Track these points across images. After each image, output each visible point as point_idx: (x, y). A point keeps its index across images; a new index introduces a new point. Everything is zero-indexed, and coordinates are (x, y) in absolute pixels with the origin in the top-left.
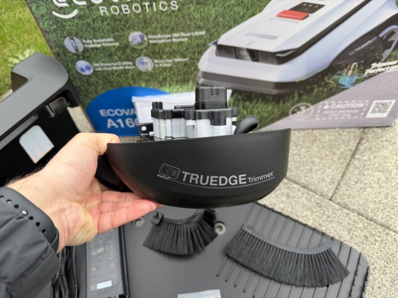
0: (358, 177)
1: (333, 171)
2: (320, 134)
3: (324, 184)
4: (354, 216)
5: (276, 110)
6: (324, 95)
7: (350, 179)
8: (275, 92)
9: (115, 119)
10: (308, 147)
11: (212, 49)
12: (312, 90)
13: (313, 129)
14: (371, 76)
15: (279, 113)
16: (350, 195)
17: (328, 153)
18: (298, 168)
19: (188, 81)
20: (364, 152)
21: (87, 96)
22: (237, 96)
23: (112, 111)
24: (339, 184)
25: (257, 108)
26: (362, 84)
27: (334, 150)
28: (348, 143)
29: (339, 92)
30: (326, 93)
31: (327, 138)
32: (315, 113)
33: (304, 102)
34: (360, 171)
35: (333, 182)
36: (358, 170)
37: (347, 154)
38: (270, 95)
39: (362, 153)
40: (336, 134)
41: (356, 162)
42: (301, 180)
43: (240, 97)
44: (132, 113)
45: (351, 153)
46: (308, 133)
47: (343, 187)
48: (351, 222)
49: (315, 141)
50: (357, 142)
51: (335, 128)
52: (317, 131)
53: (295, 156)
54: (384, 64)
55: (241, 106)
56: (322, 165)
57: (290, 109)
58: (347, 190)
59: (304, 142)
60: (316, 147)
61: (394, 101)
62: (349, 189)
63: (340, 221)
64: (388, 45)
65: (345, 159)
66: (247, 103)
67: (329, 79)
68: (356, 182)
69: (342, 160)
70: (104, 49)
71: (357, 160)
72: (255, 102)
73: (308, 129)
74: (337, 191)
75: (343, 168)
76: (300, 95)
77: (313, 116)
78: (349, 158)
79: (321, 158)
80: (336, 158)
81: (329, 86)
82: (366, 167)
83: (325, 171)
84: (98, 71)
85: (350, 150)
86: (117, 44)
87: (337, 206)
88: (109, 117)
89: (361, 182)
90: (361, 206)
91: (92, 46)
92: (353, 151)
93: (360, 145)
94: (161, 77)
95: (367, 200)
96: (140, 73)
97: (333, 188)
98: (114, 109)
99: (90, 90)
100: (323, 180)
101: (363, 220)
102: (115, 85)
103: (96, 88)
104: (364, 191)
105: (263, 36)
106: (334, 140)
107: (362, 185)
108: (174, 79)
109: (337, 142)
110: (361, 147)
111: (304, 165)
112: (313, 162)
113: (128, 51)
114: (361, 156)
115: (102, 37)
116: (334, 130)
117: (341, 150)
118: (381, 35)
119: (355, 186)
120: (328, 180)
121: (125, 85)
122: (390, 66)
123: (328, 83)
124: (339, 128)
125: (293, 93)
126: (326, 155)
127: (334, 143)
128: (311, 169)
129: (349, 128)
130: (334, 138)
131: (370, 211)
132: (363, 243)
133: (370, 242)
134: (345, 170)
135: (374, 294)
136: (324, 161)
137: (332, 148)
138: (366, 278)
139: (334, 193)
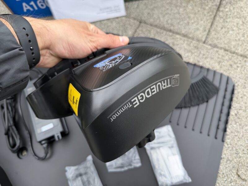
0: (223, 24)
1: (204, 22)
3: (198, 32)
4: (222, 52)
7: (217, 26)
10: (184, 7)
16: (218, 38)
18: (179, 23)
20: (226, 5)
24: (209, 31)
27: (204, 6)
34: (224, 20)
35: (205, 30)
36: (222, 19)
37: (214, 9)
39: (225, 6)
41: (221, 14)
42: (181, 31)
45: (216, 8)
47: (213, 33)
48: (220, 56)
53: (175, 15)
56: (196, 19)
58: (215, 34)
59: (181, 3)
60: (191, 6)
62: (217, 33)
63: (212, 57)
65: (213, 12)
68: (222, 28)
69: (211, 13)
71: (221, 12)
74: (208, 36)
75: (211, 19)
78: (215, 11)
79: (195, 14)
80: (206, 12)
82: (228, 16)
83: (198, 23)
85: (216, 5)
87: (209, 47)
89: (225, 28)
90: (226, 44)
92: (218, 6)
95: (230, 39)
97: (205, 34)
101: (228, 54)
104: (227, 34)
107: (226, 30)
110: (224, 2)
111: (182, 20)
112: (189, 17)
114: (224, 9)
117: (209, 6)
119: (221, 31)
120: (201, 29)
126: (199, 11)
128: (188, 23)
131: (232, 47)
132: (229, 70)
133: (233, 69)
134: (213, 20)
135: (238, 102)
136: (197, 16)
137: (202, 5)
138: (233, 92)
139: (207, 38)
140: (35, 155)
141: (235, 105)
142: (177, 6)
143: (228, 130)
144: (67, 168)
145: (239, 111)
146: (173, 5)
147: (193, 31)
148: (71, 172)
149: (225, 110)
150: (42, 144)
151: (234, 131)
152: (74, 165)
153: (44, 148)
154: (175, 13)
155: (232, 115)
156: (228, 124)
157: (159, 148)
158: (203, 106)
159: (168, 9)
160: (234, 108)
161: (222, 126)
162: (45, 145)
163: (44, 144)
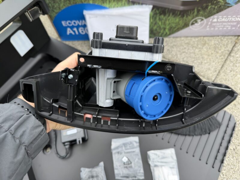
0: (232, 68)
1: (216, 63)
2: (208, 40)
3: (209, 72)
5: (181, 22)
6: (215, 11)
7: (226, 69)
8: (181, 8)
10: (200, 48)
12: (207, 7)
13: (204, 37)
15: (183, 24)
16: (226, 79)
17: (213, 52)
20: (237, 52)
21: (54, 11)
22: (155, 11)
23: (70, 22)
24: (219, 72)
25: (169, 20)
27: (217, 50)
28: (227, 46)
29: (225, 9)
30: (216, 9)
31: (213, 43)
32: (207, 24)
33: (200, 16)
34: (234, 64)
35: (216, 71)
36: (232, 63)
37: (226, 53)
38: (178, 11)
39: (236, 52)
40: (219, 40)
41: (232, 58)
43: (157, 12)
44: (83, 24)
45: (228, 53)
46: (201, 39)
47: (222, 74)
49: (204, 44)
50: (233, 45)
51: (218, 36)
52: (206, 38)
53: (191, 54)
55: (158, 18)
56: (208, 60)
57: (190, 21)
58: (224, 76)
59: (198, 45)
60: (206, 48)
62: (226, 75)
65: (224, 56)
66: (162, 16)
68: (231, 71)
69: (222, 57)
71: (232, 57)
72: (167, 15)
73: (201, 36)
74: (218, 76)
76: (198, 11)
77: (205, 27)
78: (227, 55)
79: (209, 55)
80: (218, 55)
81: (219, 4)
82: (238, 62)
83: (210, 64)
85: (228, 50)
88: (68, 27)
89: (234, 71)
90: (233, 86)
92: (230, 51)
93: (234, 47)
95: (237, 82)
97: (215, 75)
98: (71, 20)
99: (55, 6)
100: (209, 69)
102: (72, 3)
103: (59, 5)
104: (236, 77)
106: (217, 44)
107: (235, 73)
109: (219, 45)
110: (235, 49)
111: (197, 60)
112: (203, 58)
114: (235, 55)
116: (218, 38)
119: (230, 74)
120: (212, 69)
121: (79, 2)
123: (219, 2)
124: (221, 36)
125: (194, 9)
126: (212, 54)
127: (217, 46)
128: (202, 62)
129: (228, 36)
130: (218, 42)
131: (238, 89)
132: (233, 108)
133: (237, 108)
134: (224, 63)
135: (238, 139)
136: (210, 57)
137: (216, 49)
138: (233, 129)
139: (216, 77)
140: (57, 153)
141: (235, 141)
142: (194, 47)
143: (225, 161)
144: (82, 169)
145: (237, 147)
146: (190, 46)
147: (205, 70)
148: (85, 173)
149: (224, 144)
150: (65, 145)
151: (231, 164)
152: (88, 167)
153: (66, 149)
154: (191, 52)
155: (231, 149)
156: (226, 157)
157: (162, 166)
158: (205, 137)
159: (185, 48)
160: (233, 143)
161: (220, 157)
162: (67, 147)
163: (67, 145)
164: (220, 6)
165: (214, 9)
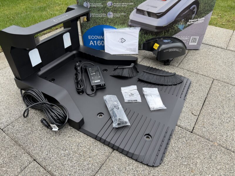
1: (178, 60)
8: (156, 30)
9: (93, 40)
11: (135, 10)
12: (169, 30)
14: (189, 25)
19: (125, 23)
21: (86, 29)
26: (186, 29)
29: (179, 32)
38: (154, 32)
44: (101, 38)
45: (184, 56)
54: (193, 20)
61: (198, 37)
64: (193, 13)
67: (175, 26)
69: (181, 58)
70: (97, 7)
71: (186, 58)
82: (190, 59)
84: (93, 17)
86: (102, 6)
88: (92, 40)
91: (93, 6)
94: (115, 21)
96: (108, 19)
100: (174, 62)
102: (97, 24)
103: (90, 25)
105: (152, 7)
108: (120, 22)
113: (106, 9)
114: (188, 57)
115: (98, 3)
118: (191, 8)
121: (101, 24)
122: (195, 21)
123: (174, 28)
125: (162, 32)
164: (176, 30)
165: (173, 32)
